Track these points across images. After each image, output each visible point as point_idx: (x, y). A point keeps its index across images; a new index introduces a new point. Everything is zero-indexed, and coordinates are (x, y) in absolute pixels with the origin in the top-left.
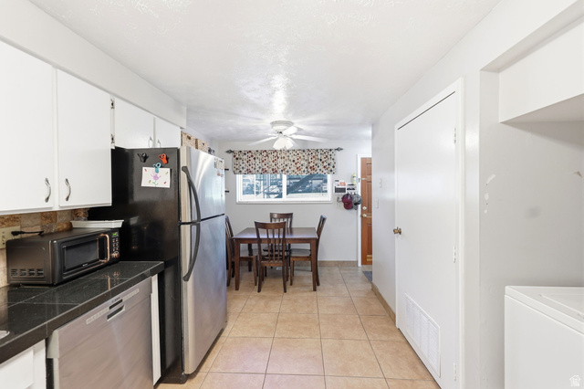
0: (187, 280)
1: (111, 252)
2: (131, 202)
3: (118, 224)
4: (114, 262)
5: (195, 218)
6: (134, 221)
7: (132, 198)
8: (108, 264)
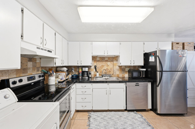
0: (158, 87)
1: (143, 76)
2: (149, 65)
3: (145, 70)
4: (143, 78)
5: (161, 70)
6: (149, 70)
7: (149, 64)
8: (141, 78)
